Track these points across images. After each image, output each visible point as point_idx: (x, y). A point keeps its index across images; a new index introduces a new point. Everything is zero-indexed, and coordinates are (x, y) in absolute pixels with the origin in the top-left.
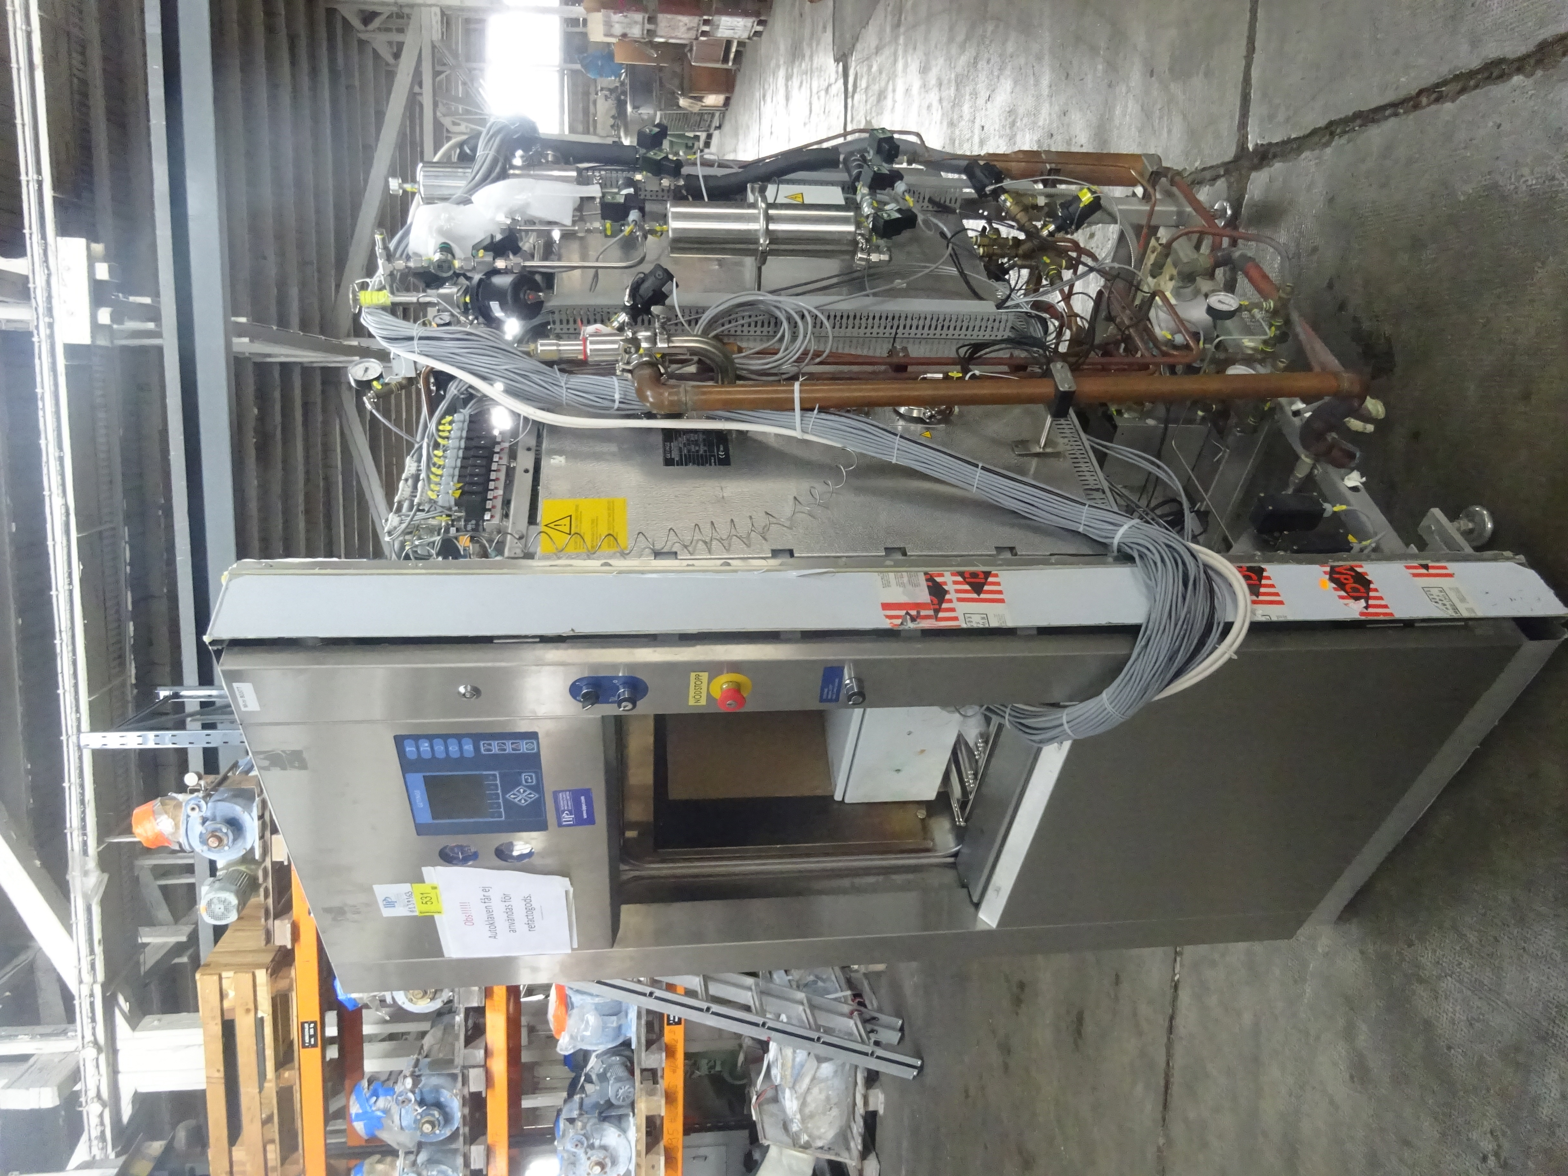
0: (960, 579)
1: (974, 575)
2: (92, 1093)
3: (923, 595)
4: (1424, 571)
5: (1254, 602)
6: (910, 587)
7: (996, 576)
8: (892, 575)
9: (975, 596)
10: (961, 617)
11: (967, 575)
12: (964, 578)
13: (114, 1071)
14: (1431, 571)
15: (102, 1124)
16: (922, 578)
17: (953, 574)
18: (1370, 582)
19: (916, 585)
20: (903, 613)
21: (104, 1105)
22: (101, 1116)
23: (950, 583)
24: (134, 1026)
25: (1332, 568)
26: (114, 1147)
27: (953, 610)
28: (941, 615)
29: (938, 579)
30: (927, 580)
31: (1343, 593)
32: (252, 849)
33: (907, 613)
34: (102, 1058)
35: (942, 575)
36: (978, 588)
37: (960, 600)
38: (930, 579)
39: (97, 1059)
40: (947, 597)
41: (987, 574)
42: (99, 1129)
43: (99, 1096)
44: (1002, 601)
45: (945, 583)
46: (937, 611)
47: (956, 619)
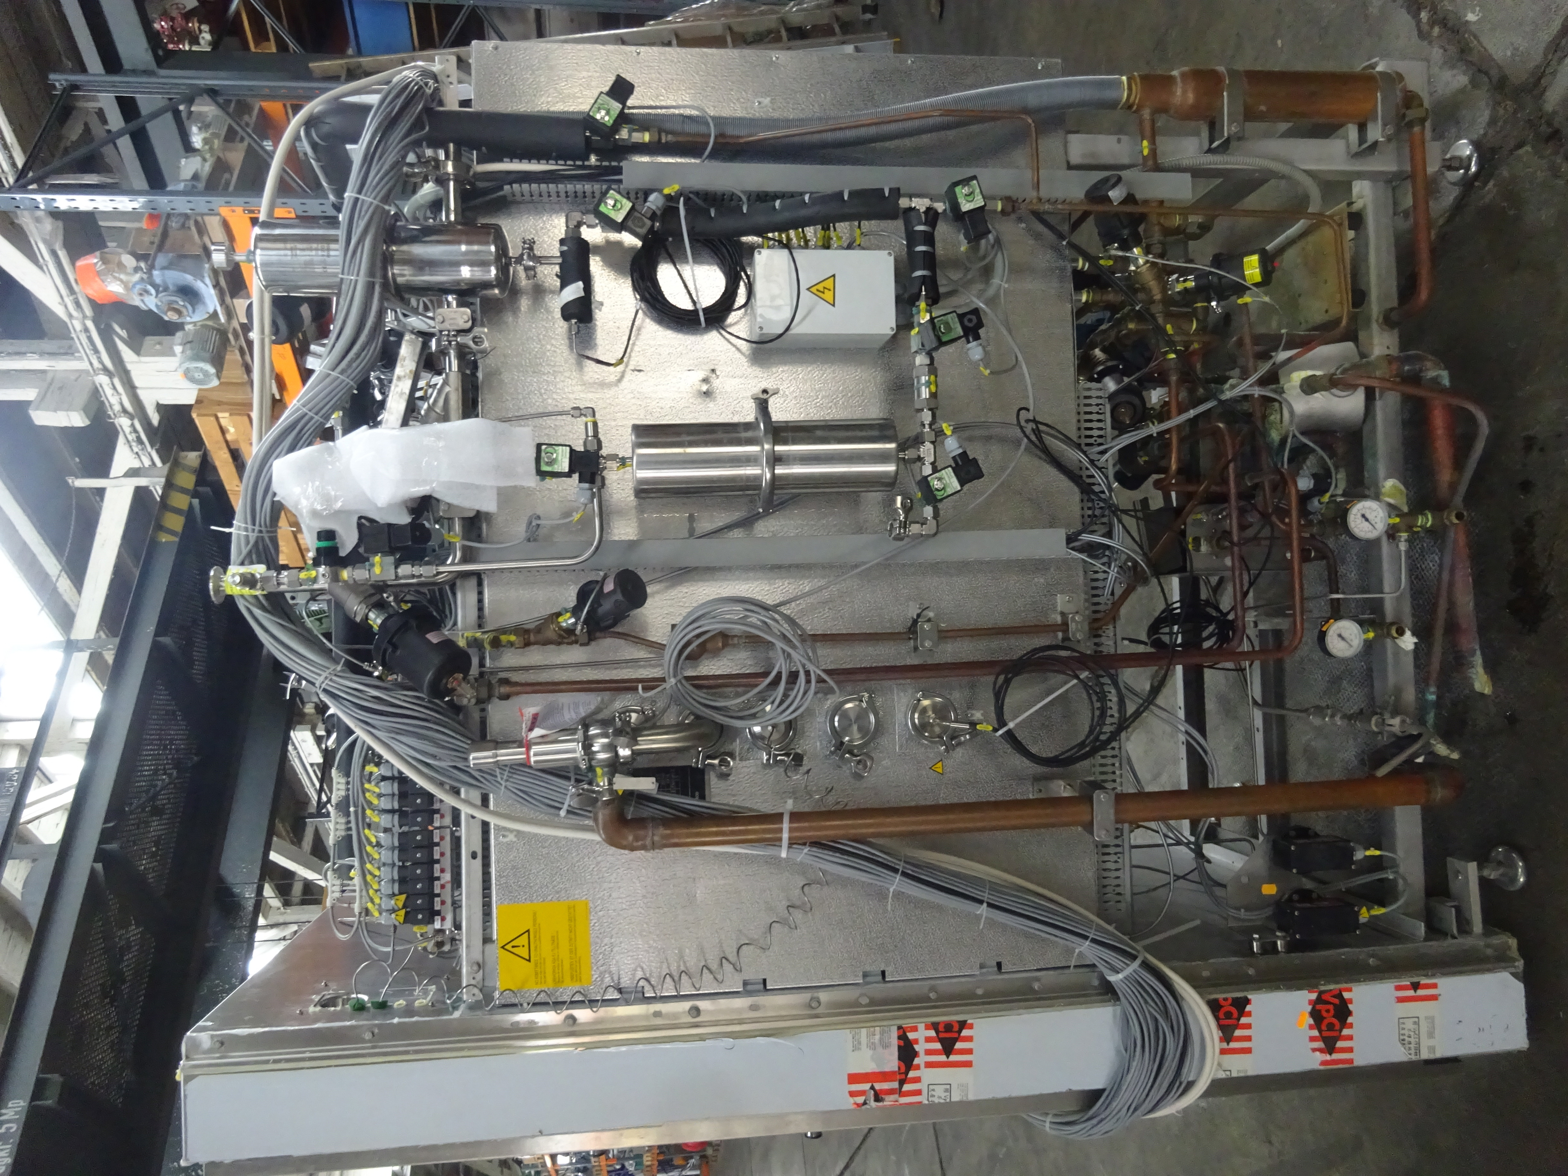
0: (932, 1033)
1: (948, 1027)
2: (117, 408)
3: (892, 1063)
4: (1411, 993)
5: (1223, 1052)
6: (880, 1049)
7: (971, 1027)
8: (864, 1031)
9: (943, 1058)
10: (925, 1092)
11: (941, 1028)
12: (937, 1032)
13: (131, 388)
14: (1421, 992)
15: (135, 431)
16: (894, 1034)
17: (927, 1028)
18: (1350, 1013)
19: (886, 1046)
20: (866, 1086)
21: (132, 418)
22: (133, 425)
23: (922, 1040)
24: (137, 351)
25: (1321, 993)
26: (152, 447)
27: (917, 1080)
28: (907, 1087)
29: (911, 1036)
30: (899, 1038)
31: (1315, 1033)
32: (215, 312)
33: (872, 1088)
34: (116, 381)
35: (915, 1029)
36: (948, 1049)
37: (929, 1065)
38: (903, 1037)
39: (113, 384)
40: (916, 1061)
41: (963, 1025)
42: (134, 435)
43: (124, 411)
44: (968, 1064)
45: (916, 1041)
46: (902, 1083)
47: (918, 1093)
